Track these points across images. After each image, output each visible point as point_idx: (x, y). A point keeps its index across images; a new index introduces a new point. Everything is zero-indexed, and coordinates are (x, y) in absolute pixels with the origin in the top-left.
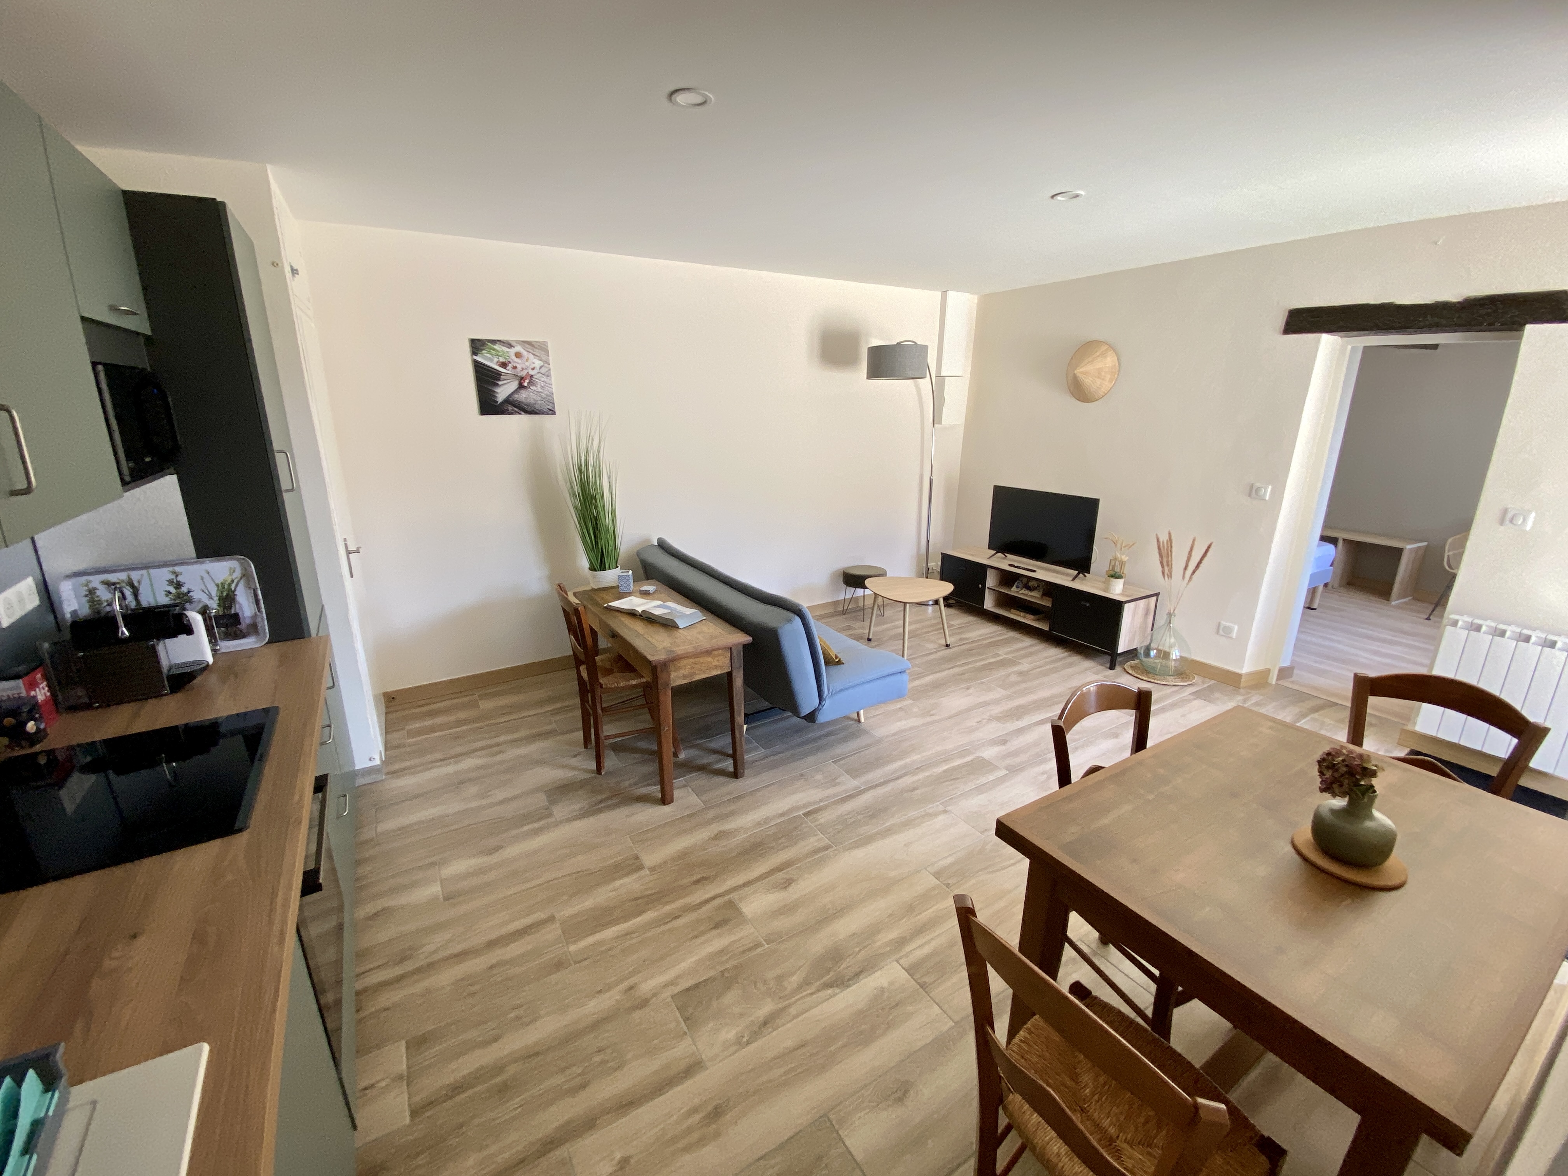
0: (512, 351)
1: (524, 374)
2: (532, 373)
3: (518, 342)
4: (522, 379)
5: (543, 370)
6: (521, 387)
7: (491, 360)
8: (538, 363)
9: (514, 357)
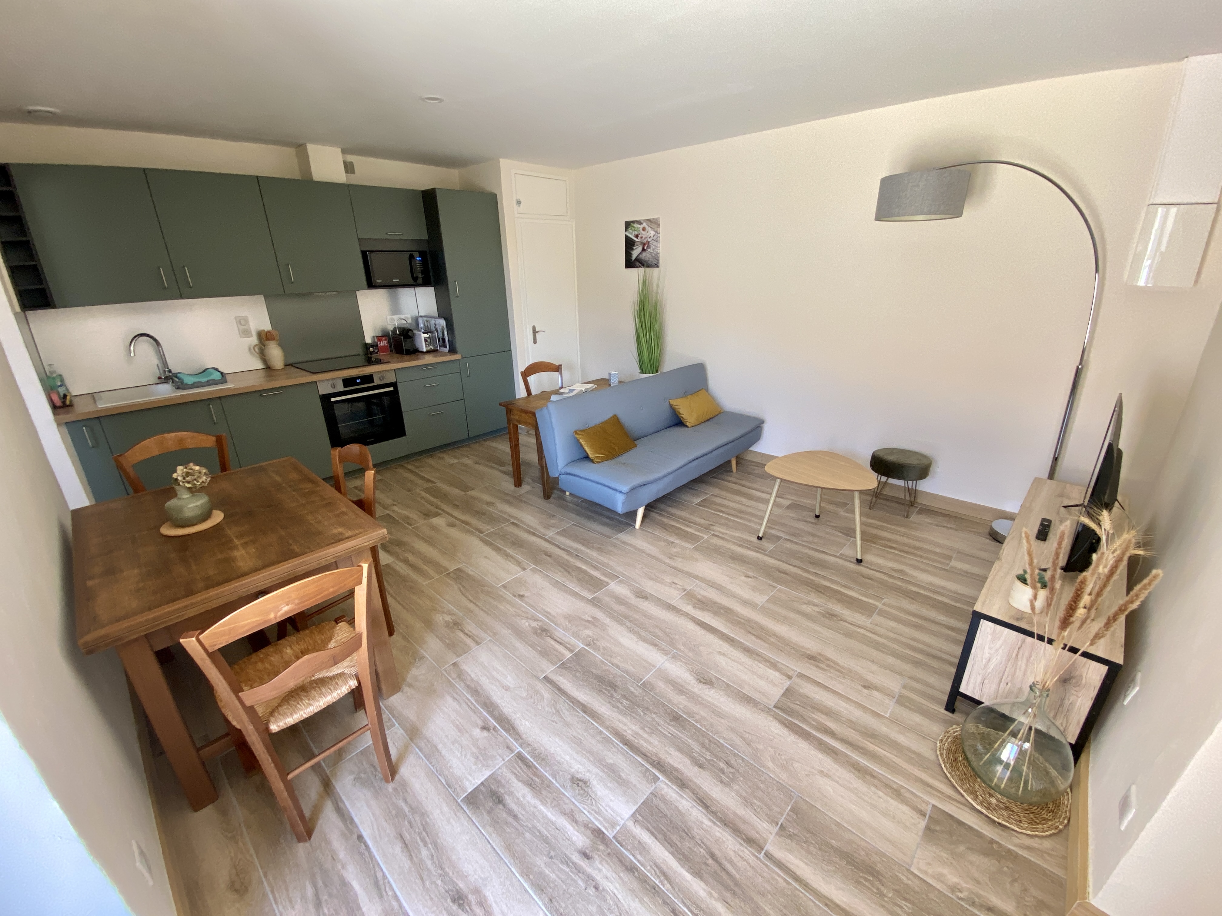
0: (641, 227)
1: (645, 241)
2: (649, 240)
3: (644, 220)
4: (644, 244)
5: (654, 238)
6: (643, 250)
7: (632, 234)
8: (652, 233)
9: (641, 231)
